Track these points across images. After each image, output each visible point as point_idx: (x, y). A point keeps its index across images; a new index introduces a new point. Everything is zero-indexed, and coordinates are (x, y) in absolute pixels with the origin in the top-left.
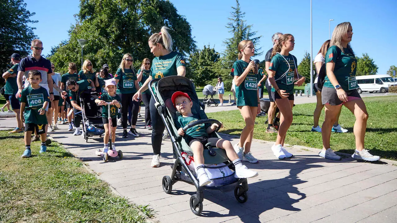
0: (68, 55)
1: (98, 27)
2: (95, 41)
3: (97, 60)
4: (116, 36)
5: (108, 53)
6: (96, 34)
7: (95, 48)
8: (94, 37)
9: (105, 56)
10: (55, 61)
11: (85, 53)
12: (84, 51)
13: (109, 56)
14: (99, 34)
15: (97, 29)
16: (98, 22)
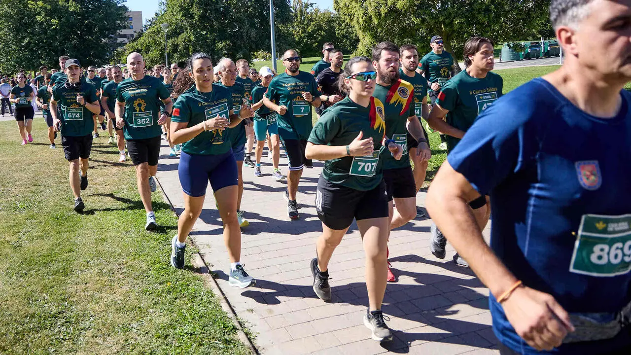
0: (153, 39)
1: (182, 8)
2: (178, 23)
3: (177, 45)
4: (199, 16)
5: (189, 37)
6: (179, 17)
7: (178, 31)
8: (176, 19)
9: (186, 41)
10: (141, 45)
11: (169, 37)
12: (167, 35)
13: (190, 41)
14: (183, 16)
15: (180, 11)
16: (182, 3)
